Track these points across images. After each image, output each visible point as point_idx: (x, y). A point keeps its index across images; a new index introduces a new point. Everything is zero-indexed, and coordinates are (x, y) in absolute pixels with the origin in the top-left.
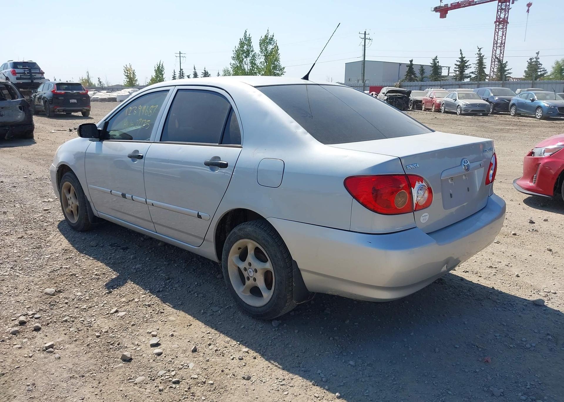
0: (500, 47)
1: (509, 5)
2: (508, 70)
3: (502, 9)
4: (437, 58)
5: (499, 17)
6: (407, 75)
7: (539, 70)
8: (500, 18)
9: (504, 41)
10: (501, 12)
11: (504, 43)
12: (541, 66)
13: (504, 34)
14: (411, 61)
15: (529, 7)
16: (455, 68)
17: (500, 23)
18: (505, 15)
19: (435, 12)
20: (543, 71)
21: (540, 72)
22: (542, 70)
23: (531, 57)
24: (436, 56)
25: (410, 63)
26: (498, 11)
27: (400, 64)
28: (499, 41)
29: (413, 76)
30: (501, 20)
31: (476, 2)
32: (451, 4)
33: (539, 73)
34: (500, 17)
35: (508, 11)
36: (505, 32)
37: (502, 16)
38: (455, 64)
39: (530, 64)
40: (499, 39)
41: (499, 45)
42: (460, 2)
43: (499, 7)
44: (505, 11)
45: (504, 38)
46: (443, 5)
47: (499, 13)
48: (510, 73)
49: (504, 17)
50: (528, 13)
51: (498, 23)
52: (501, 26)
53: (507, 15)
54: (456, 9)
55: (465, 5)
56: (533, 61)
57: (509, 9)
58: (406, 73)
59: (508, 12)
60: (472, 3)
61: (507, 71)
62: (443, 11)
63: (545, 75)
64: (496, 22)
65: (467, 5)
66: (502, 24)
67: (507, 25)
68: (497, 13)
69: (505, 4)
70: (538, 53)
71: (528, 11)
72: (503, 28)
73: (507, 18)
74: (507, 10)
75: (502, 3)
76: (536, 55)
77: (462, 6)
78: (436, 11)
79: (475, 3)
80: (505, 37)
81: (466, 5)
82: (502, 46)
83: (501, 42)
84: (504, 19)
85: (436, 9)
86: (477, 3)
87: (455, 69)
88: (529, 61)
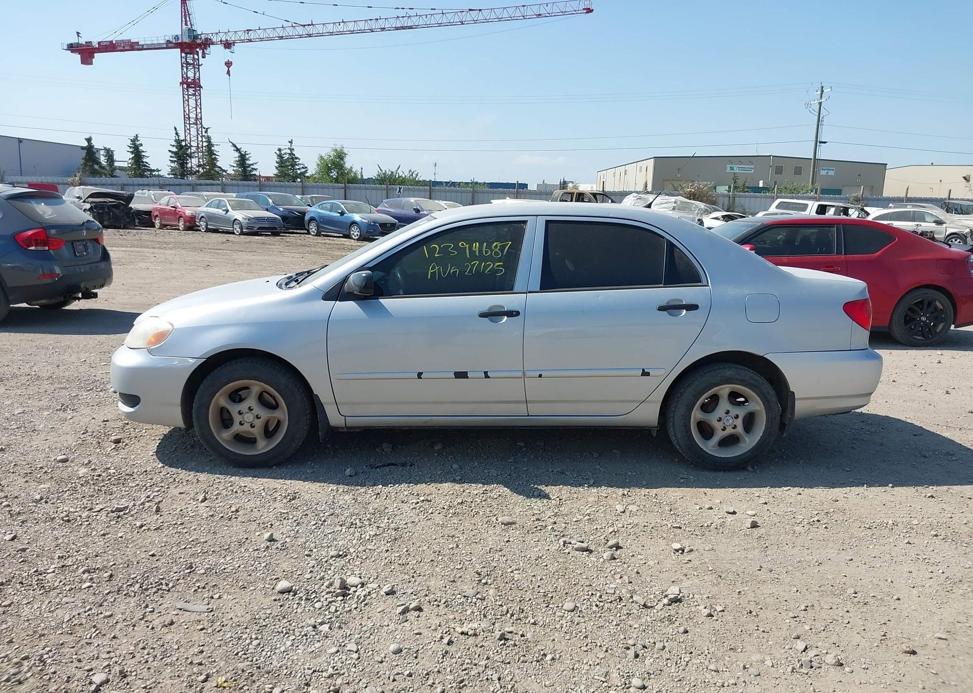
0: (196, 124)
1: (198, 59)
2: (252, 165)
3: (188, 63)
4: (139, 139)
5: (185, 76)
6: (85, 164)
7: (297, 167)
8: (188, 78)
9: (200, 115)
10: (187, 69)
11: (201, 119)
12: (298, 160)
13: (199, 104)
14: (89, 140)
15: (229, 67)
16: (171, 157)
17: (188, 86)
18: (195, 74)
19: (70, 52)
20: (303, 168)
21: (299, 169)
22: (301, 166)
23: (280, 147)
24: (137, 135)
25: (87, 144)
26: (182, 66)
27: (20, 141)
28: (193, 115)
29: (96, 167)
30: (189, 80)
31: (143, 45)
32: (99, 43)
33: (299, 172)
34: (187, 75)
35: (199, 69)
36: (199, 101)
37: (191, 74)
38: (170, 151)
39: (280, 156)
40: (191, 111)
41: (192, 121)
42: (114, 42)
43: (184, 60)
44: (194, 67)
45: (199, 110)
46: (82, 41)
47: (185, 69)
48: (256, 169)
49: (194, 77)
50: (229, 75)
51: (185, 86)
52: (191, 91)
53: (197, 74)
54: (108, 52)
55: (124, 47)
56: (283, 152)
57: (199, 65)
58: (82, 162)
59: (199, 71)
60: (136, 47)
61: (252, 167)
62: (86, 52)
63: (307, 175)
64: (182, 83)
65: (128, 48)
66: (193, 87)
67: (200, 90)
68: (182, 69)
69: (192, 56)
70: (291, 142)
71: (228, 72)
72: (194, 95)
73: (199, 79)
74: (197, 66)
75: (187, 54)
76: (289, 144)
77: (119, 48)
78: (73, 51)
79: (141, 47)
80: (201, 109)
81: (126, 48)
82: (198, 123)
83: (195, 116)
84: (194, 80)
85: (72, 48)
86: (145, 47)
87: (172, 159)
88: (278, 152)
